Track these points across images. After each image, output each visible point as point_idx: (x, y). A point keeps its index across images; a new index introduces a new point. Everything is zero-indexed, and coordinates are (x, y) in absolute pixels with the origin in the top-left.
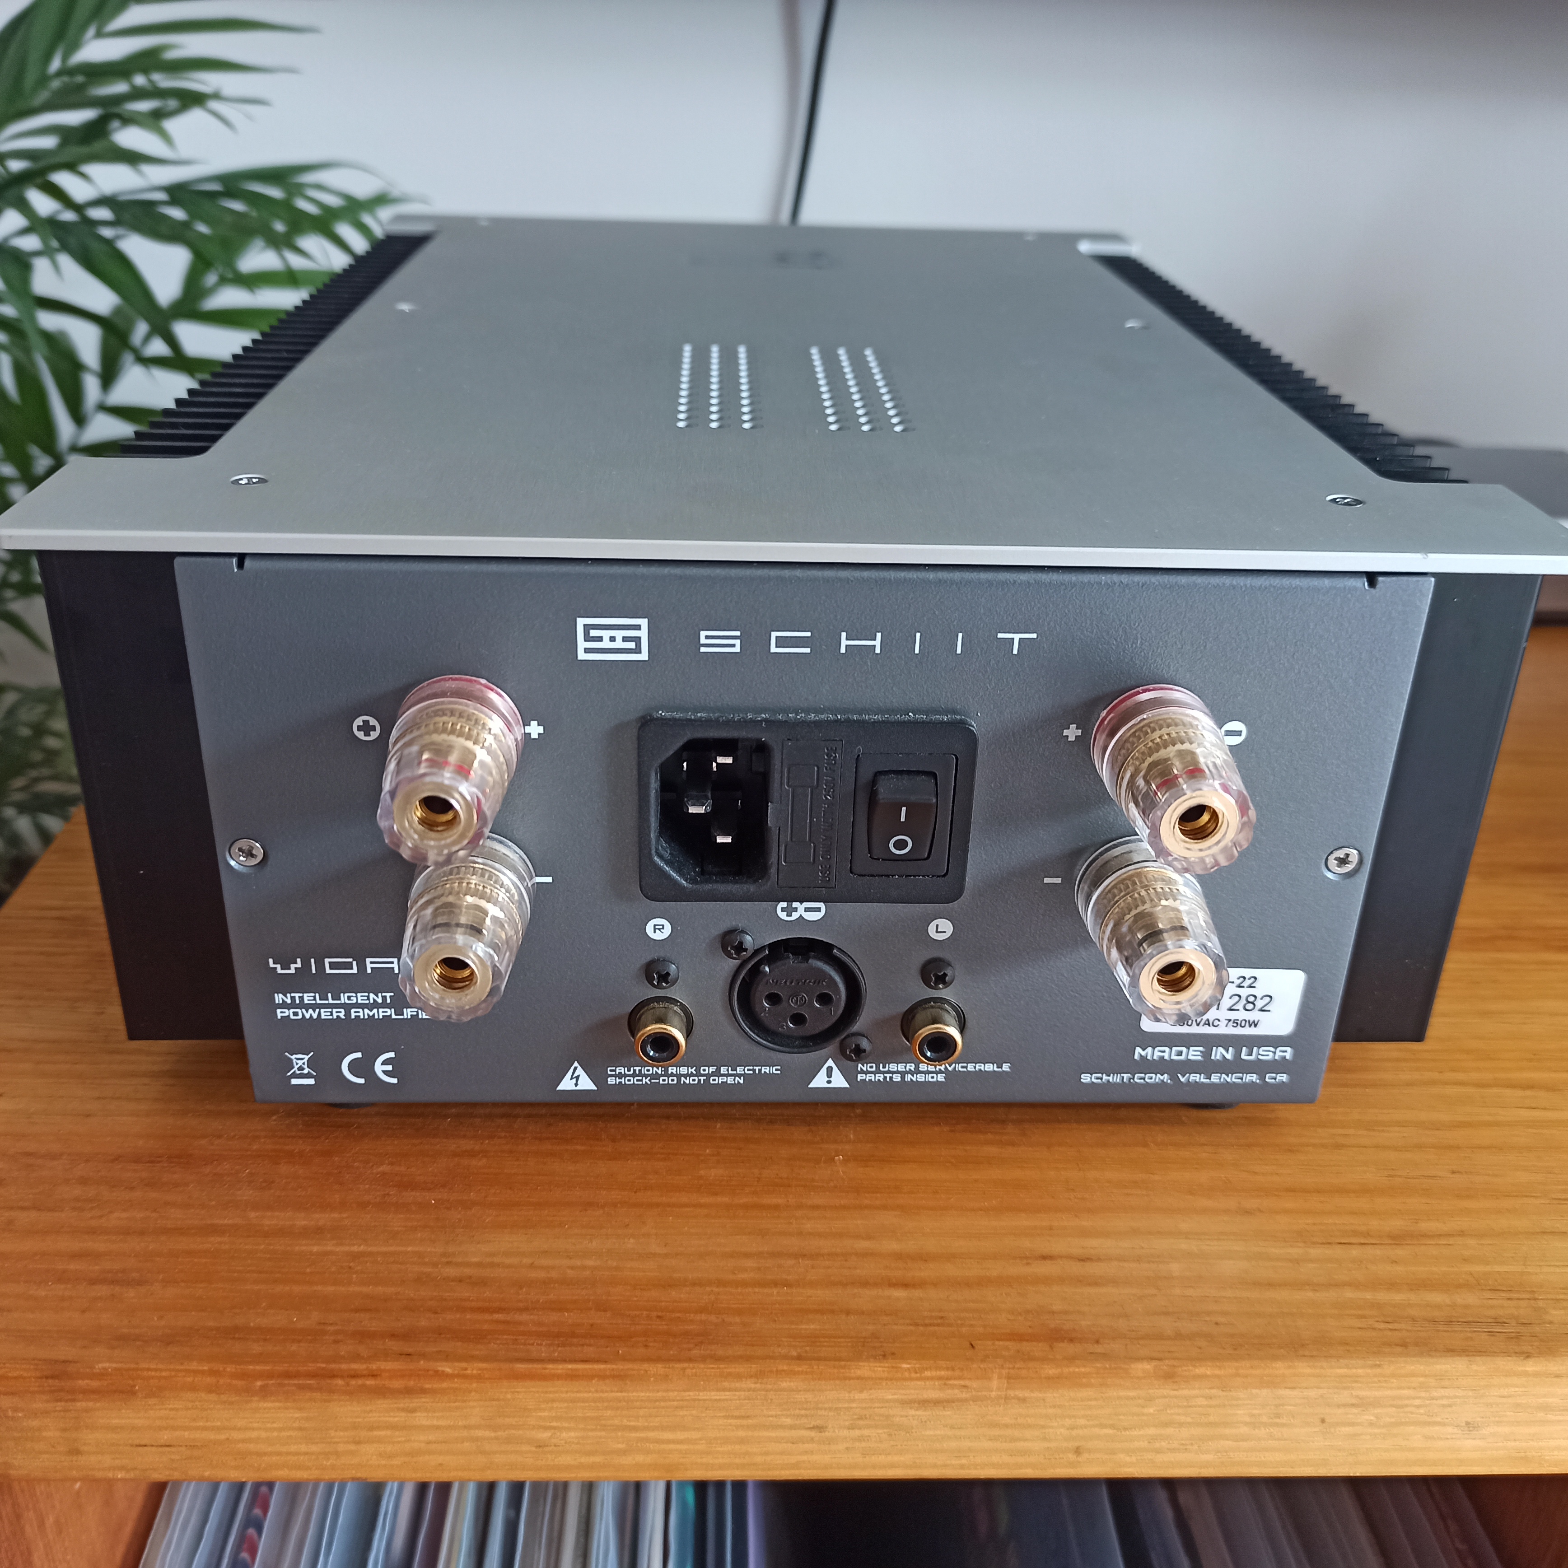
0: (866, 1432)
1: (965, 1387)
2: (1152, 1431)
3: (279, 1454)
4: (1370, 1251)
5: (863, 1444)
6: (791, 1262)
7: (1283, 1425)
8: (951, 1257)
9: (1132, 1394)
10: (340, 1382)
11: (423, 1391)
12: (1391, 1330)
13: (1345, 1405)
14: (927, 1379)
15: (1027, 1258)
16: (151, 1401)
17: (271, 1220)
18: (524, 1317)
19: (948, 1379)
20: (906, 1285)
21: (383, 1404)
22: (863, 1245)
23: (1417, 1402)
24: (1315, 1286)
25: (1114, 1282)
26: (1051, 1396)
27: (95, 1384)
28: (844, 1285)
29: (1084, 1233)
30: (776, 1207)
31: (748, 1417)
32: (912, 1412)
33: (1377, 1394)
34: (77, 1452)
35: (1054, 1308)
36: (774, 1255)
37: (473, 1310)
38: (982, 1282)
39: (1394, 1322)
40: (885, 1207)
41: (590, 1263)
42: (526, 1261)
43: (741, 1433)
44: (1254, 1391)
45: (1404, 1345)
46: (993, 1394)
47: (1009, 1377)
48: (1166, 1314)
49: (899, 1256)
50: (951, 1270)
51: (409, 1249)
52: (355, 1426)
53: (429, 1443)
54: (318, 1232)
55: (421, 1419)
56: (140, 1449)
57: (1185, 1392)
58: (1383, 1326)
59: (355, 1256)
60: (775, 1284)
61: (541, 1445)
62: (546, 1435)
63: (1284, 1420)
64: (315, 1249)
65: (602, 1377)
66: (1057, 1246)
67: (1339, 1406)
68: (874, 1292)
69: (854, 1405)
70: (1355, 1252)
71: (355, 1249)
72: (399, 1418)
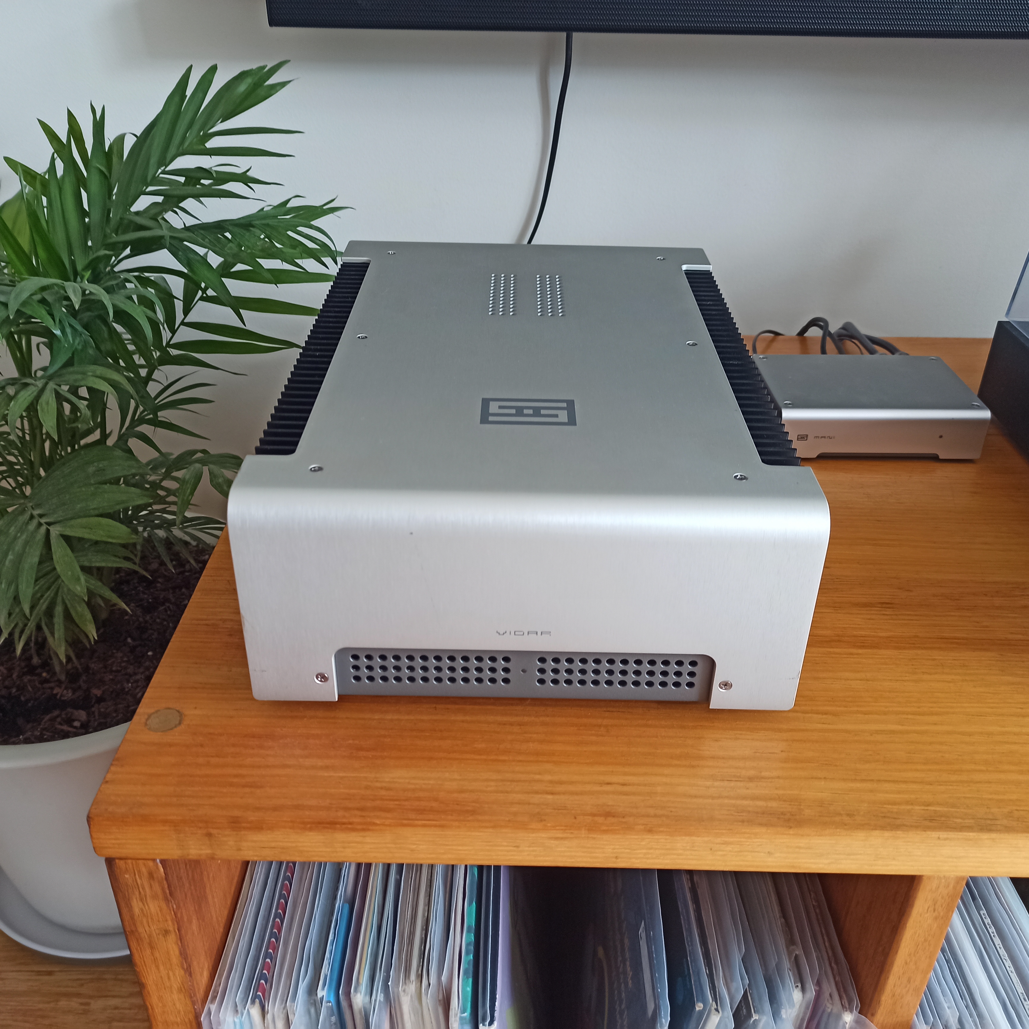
0: (535, 848)
1: (572, 833)
2: (644, 851)
3: (314, 851)
4: (739, 784)
5: (534, 853)
6: (509, 783)
7: (696, 850)
8: (572, 783)
9: (636, 837)
11: (369, 830)
12: (739, 816)
13: (719, 844)
14: (557, 830)
15: (601, 784)
16: (269, 832)
17: (308, 762)
18: (406, 803)
19: (565, 830)
20: (552, 794)
21: (354, 834)
22: (538, 777)
23: (748, 843)
24: (713, 798)
25: (634, 794)
26: (605, 837)
27: (248, 825)
28: (528, 793)
29: (625, 774)
30: (504, 761)
31: (490, 842)
32: (552, 842)
33: (732, 840)
34: (239, 850)
35: (610, 804)
36: (502, 780)
37: (387, 800)
38: (582, 793)
39: (741, 812)
40: (548, 762)
41: (431, 782)
42: (407, 781)
43: (488, 848)
44: (684, 837)
45: (743, 821)
46: (583, 836)
47: (588, 830)
48: (652, 807)
49: (551, 782)
50: (572, 788)
51: (362, 775)
52: (343, 842)
53: (371, 848)
54: (327, 768)
56: (263, 849)
57: (657, 837)
58: (736, 814)
59: (342, 778)
60: (502, 792)
61: (412, 850)
62: (414, 847)
64: (326, 774)
65: (435, 826)
66: (614, 779)
67: (717, 844)
68: (540, 796)
69: (530, 838)
70: (733, 784)
71: (341, 775)
72: (358, 839)
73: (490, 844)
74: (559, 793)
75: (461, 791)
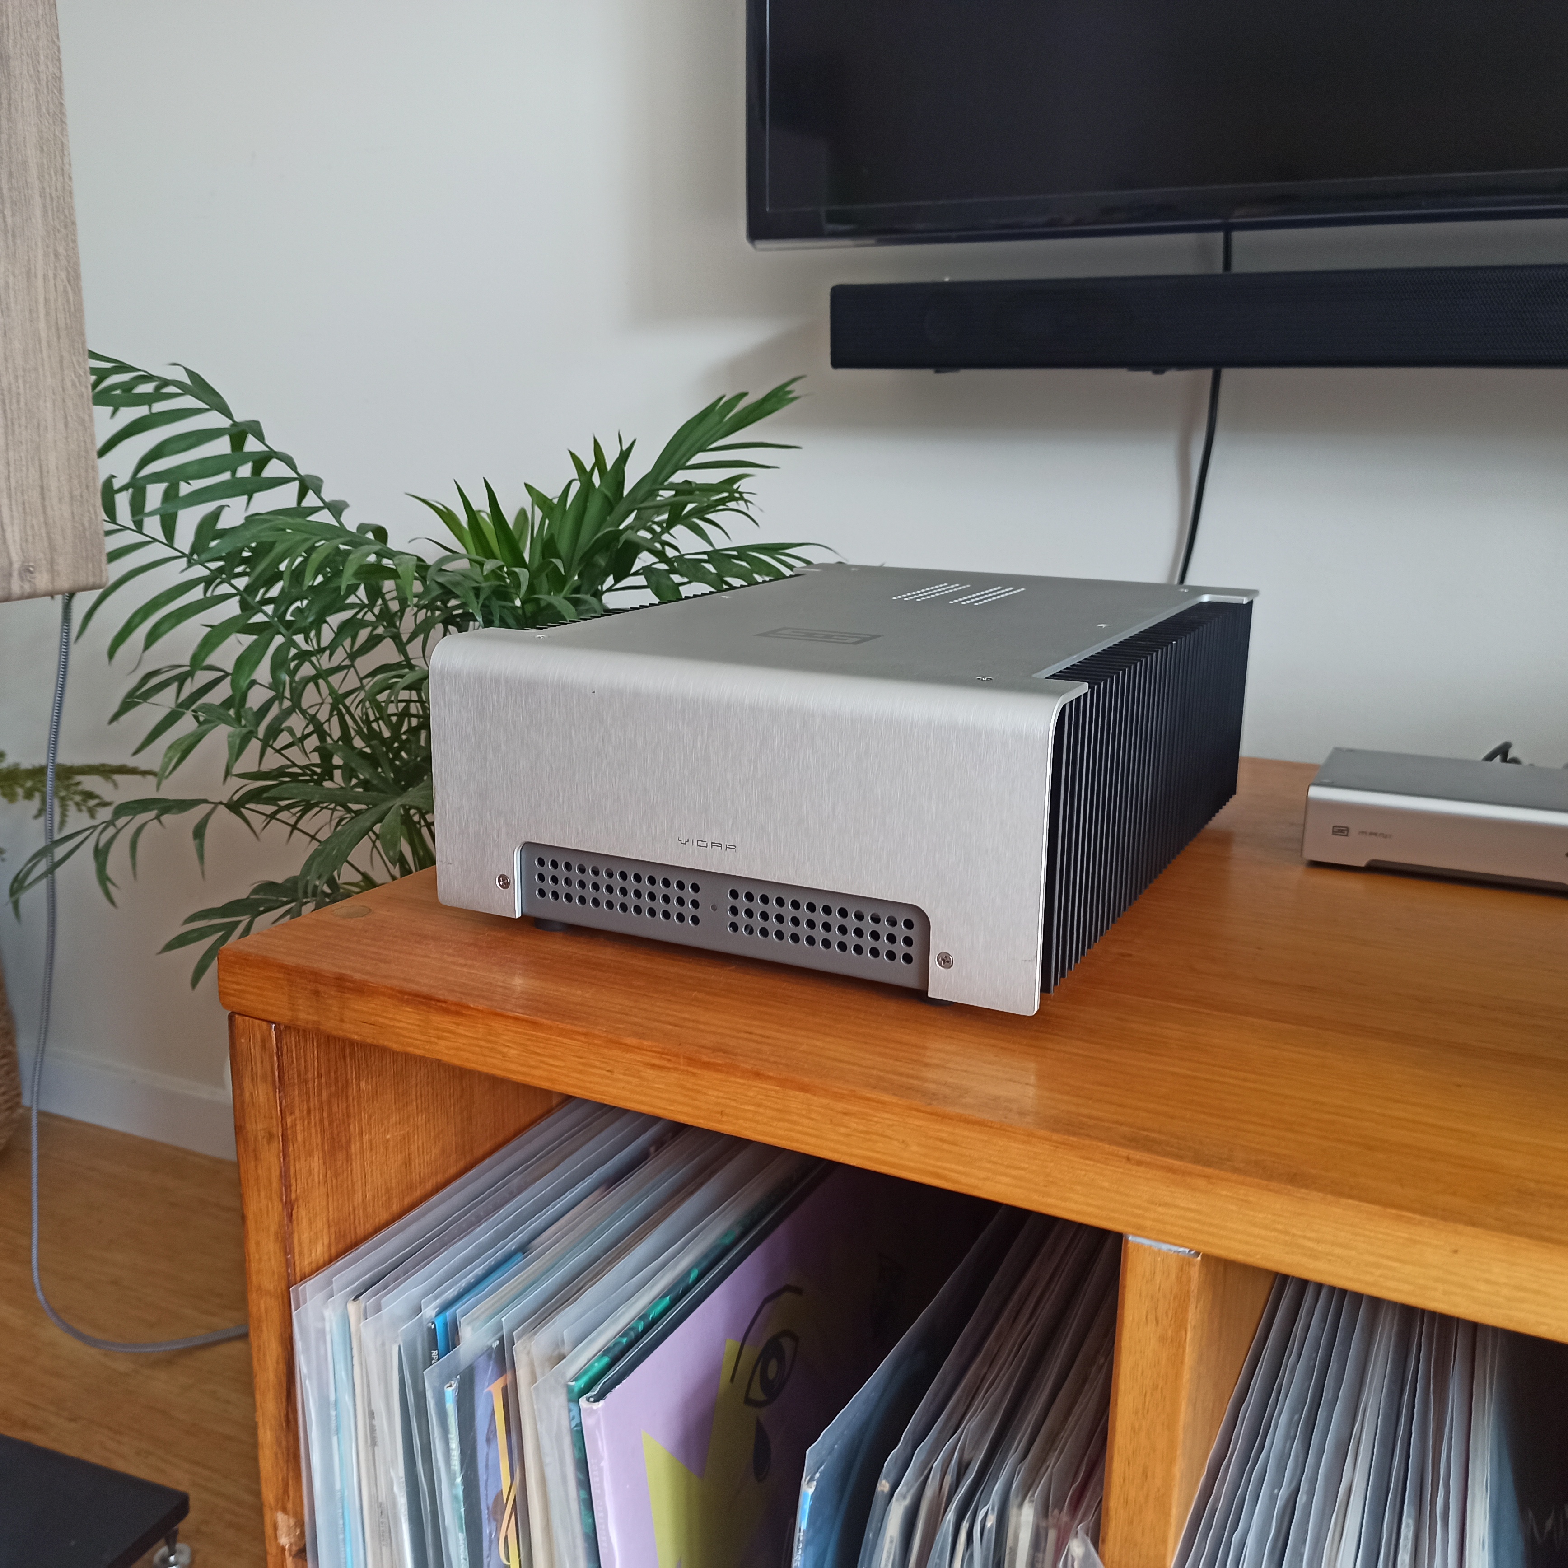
0: (630, 1079)
1: (669, 1060)
2: (753, 1108)
3: (411, 1038)
7: (813, 1119)
10: (433, 1003)
11: (462, 1015)
14: (653, 1052)
16: (369, 999)
19: (662, 1054)
21: (447, 1018)
26: (706, 1074)
27: (352, 985)
31: (582, 1057)
33: (855, 1108)
34: (342, 1021)
46: (682, 1068)
52: (437, 1029)
55: (461, 1030)
56: (364, 1025)
65: (527, 1021)
66: (759, 1031)
69: (624, 1060)
72: (452, 1027)
73: (583, 1061)
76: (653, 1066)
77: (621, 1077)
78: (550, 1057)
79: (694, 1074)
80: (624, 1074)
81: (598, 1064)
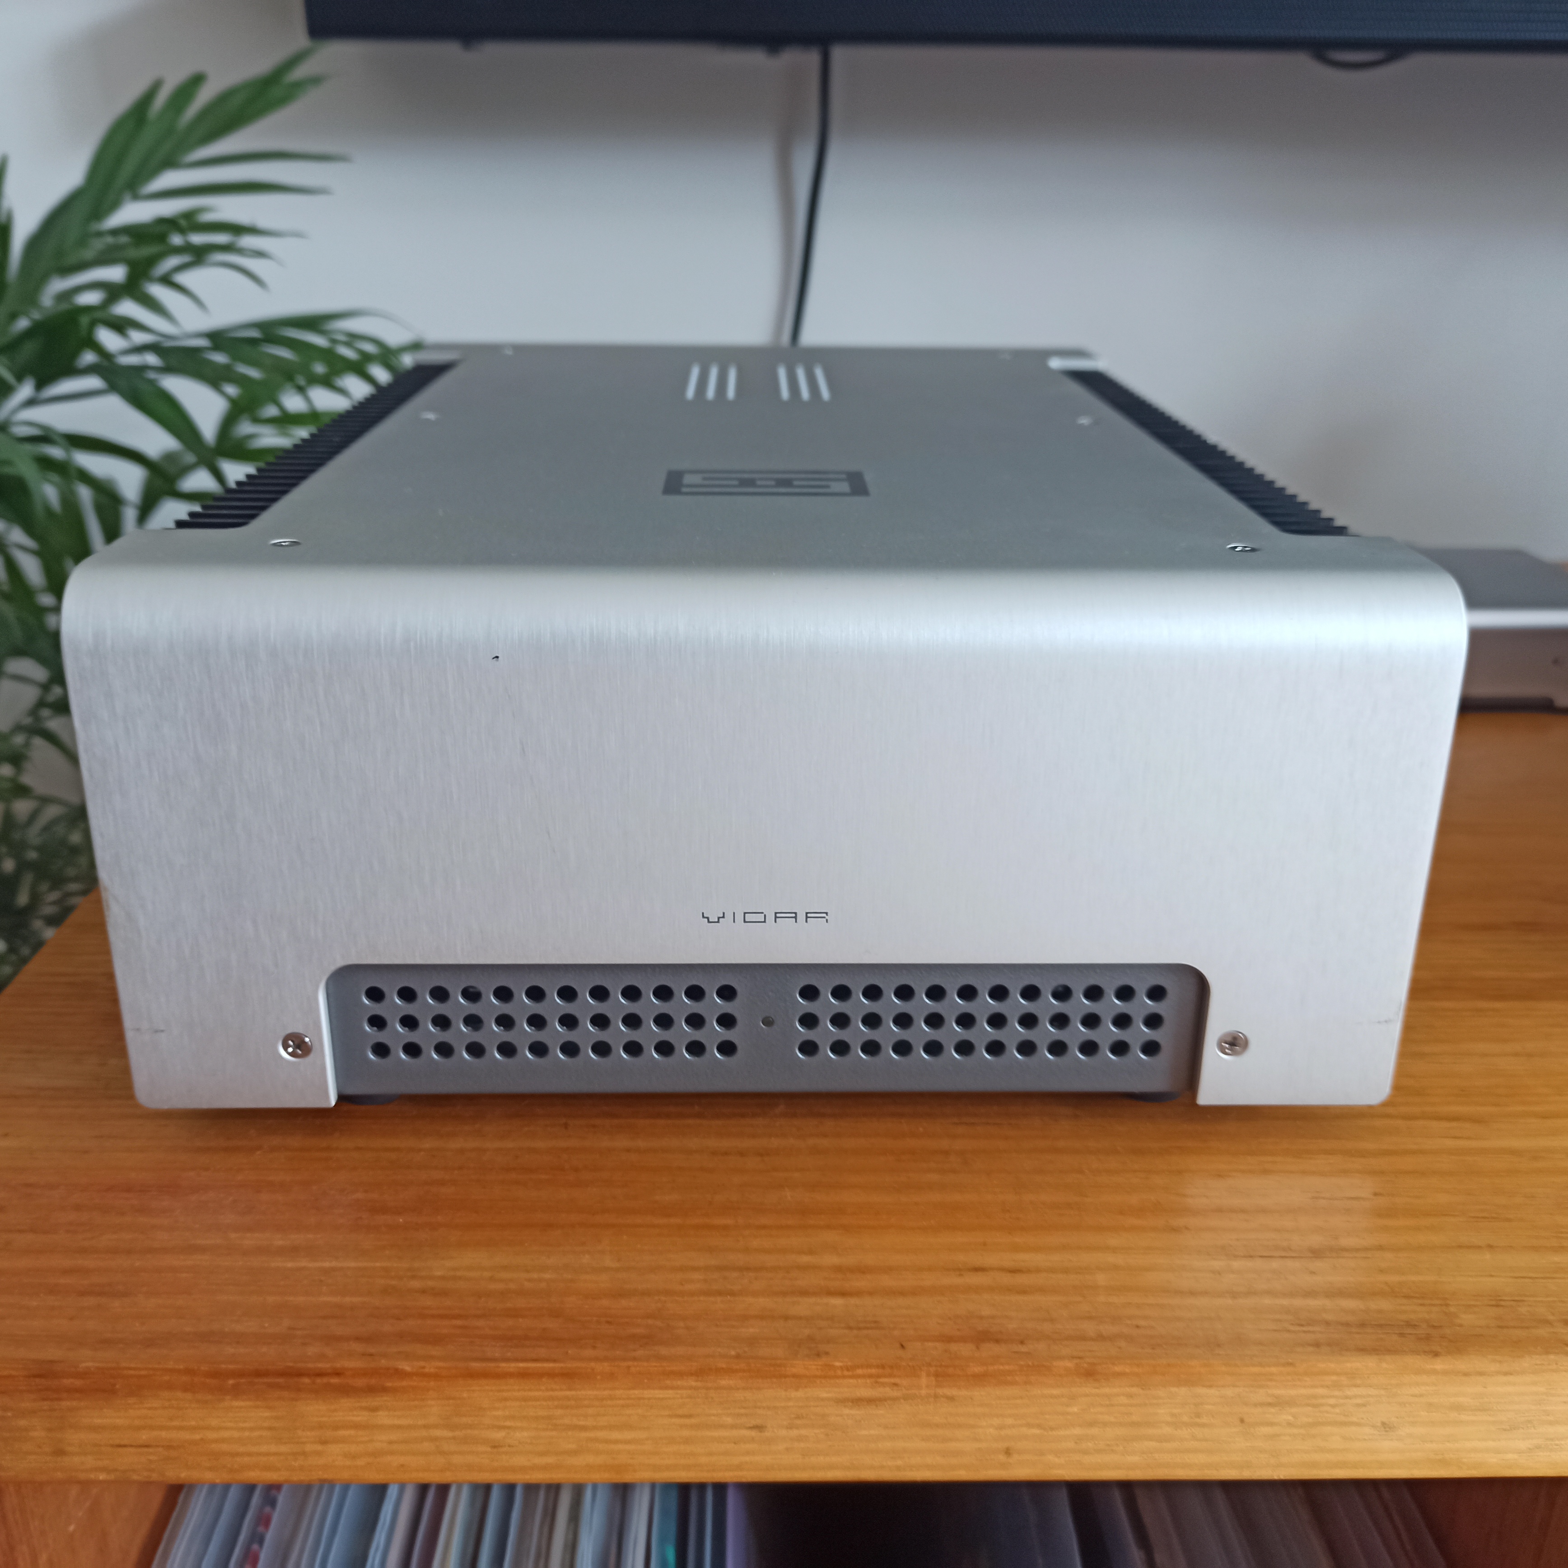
0: (803, 1432)
1: (895, 1385)
3: (250, 1454)
4: (1290, 1263)
5: (802, 1445)
6: (735, 1274)
7: (1204, 1425)
8: (888, 1270)
9: (1055, 1392)
10: (306, 1380)
11: (384, 1390)
12: (1304, 1332)
13: (1262, 1404)
14: (859, 1377)
15: (959, 1270)
16: (131, 1400)
17: (250, 1240)
18: (481, 1323)
19: (879, 1376)
20: (843, 1294)
21: (346, 1402)
22: (805, 1259)
23: (1332, 1401)
24: (1234, 1295)
25: (1042, 1290)
26: (979, 1393)
27: (78, 1383)
28: (784, 1294)
29: (1016, 1248)
30: (726, 1228)
31: (690, 1416)
32: (847, 1411)
33: (1293, 1392)
34: (60, 1452)
35: (983, 1313)
36: (720, 1268)
37: (433, 1317)
38: (915, 1292)
39: (1309, 1325)
40: (829, 1227)
41: (547, 1276)
42: (487, 1274)
44: (1174, 1389)
45: (1317, 1345)
46: (924, 1392)
47: (937, 1375)
48: (1090, 1318)
49: (839, 1269)
50: (887, 1281)
51: (378, 1264)
52: (321, 1426)
54: (294, 1251)
55: (383, 1418)
56: (120, 1450)
57: (1107, 1390)
58: (1298, 1328)
59: (326, 1271)
60: (720, 1293)
61: (496, 1446)
62: (499, 1435)
63: (1204, 1420)
64: (290, 1265)
65: (551, 1375)
66: (990, 1260)
67: (1256, 1405)
68: (812, 1300)
69: (791, 1404)
70: (1275, 1264)
71: (327, 1264)
72: (361, 1417)
73: (693, 1421)
74: (858, 1293)
75: (620, 1294)
76: (857, 1402)
77: (783, 1432)
78: (611, 1427)
79: (951, 1399)
80: (790, 1427)
81: (729, 1420)
